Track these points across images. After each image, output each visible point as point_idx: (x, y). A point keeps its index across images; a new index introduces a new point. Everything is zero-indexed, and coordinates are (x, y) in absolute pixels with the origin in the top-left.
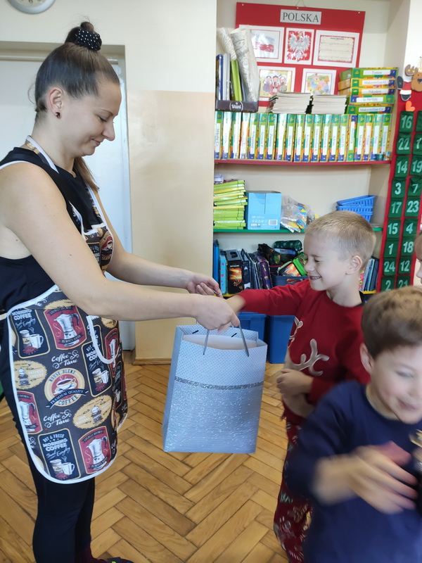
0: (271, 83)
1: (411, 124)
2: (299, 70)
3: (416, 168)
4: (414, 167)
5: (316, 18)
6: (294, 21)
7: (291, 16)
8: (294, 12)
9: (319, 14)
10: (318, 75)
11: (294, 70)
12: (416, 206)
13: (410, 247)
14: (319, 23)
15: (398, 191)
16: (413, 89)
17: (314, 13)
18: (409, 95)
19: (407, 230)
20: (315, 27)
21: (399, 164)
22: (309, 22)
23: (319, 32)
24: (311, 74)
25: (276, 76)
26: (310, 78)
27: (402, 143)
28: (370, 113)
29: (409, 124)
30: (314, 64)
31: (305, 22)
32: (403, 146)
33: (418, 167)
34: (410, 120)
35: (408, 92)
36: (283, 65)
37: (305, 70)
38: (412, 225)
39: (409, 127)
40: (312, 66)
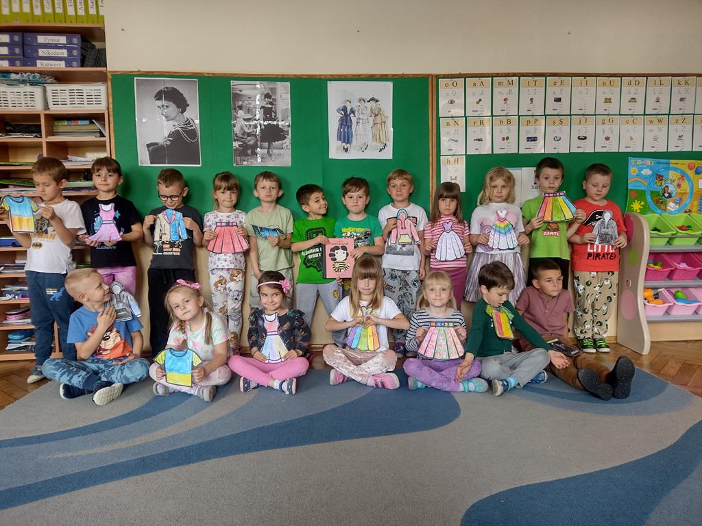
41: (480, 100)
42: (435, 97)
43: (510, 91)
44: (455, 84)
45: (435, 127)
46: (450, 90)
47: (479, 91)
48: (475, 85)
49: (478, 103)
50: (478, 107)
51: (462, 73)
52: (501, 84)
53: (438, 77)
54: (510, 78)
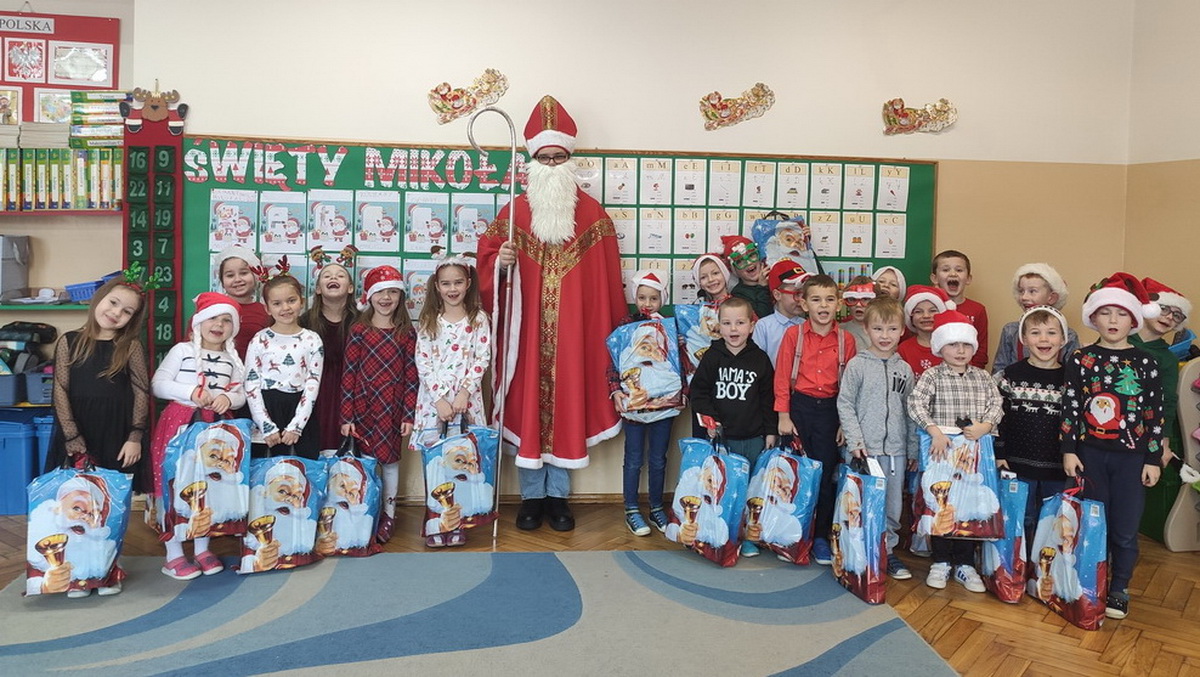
1: (144, 162)
2: (28, 89)
3: (162, 220)
4: (159, 220)
5: (47, 26)
6: (15, 30)
7: (11, 24)
8: (15, 18)
9: (51, 22)
11: (20, 89)
12: (168, 273)
13: (166, 332)
14: (52, 32)
15: (138, 251)
16: (145, 117)
17: (44, 20)
18: (139, 126)
19: (160, 306)
20: (47, 37)
21: (133, 215)
22: (37, 31)
23: (53, 44)
24: (46, 95)
26: (47, 100)
27: (135, 188)
28: (106, 147)
29: (141, 163)
30: (49, 82)
31: (31, 31)
32: (137, 192)
33: (165, 218)
34: (141, 157)
35: (139, 122)
37: (37, 90)
38: (166, 299)
39: (143, 166)
40: (46, 85)
41: (624, 184)
43: (661, 176)
44: (591, 164)
46: (584, 171)
47: (622, 174)
48: (616, 166)
49: (620, 188)
50: (621, 193)
51: (599, 148)
52: (650, 166)
54: (662, 160)
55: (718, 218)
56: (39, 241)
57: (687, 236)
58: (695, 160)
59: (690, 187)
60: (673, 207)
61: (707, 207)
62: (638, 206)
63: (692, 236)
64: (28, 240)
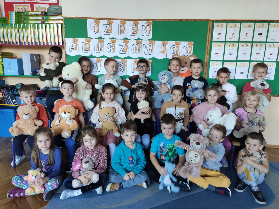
0: (20, 11)
10: (41, 7)
11: (29, 5)
24: (37, 7)
25: (22, 8)
36: (24, 3)
37: (35, 5)
40: (37, 3)
41: (234, 34)
42: (211, 31)
43: (249, 30)
44: (222, 25)
45: (209, 45)
46: (219, 28)
47: (233, 29)
48: (232, 26)
49: (232, 35)
50: (232, 37)
51: (226, 19)
52: (245, 26)
53: (214, 21)
54: (250, 23)
55: (270, 46)
56: (42, 56)
57: (257, 54)
58: (264, 23)
59: (261, 34)
60: (252, 42)
61: (266, 42)
62: (239, 42)
63: (259, 53)
64: (39, 55)
